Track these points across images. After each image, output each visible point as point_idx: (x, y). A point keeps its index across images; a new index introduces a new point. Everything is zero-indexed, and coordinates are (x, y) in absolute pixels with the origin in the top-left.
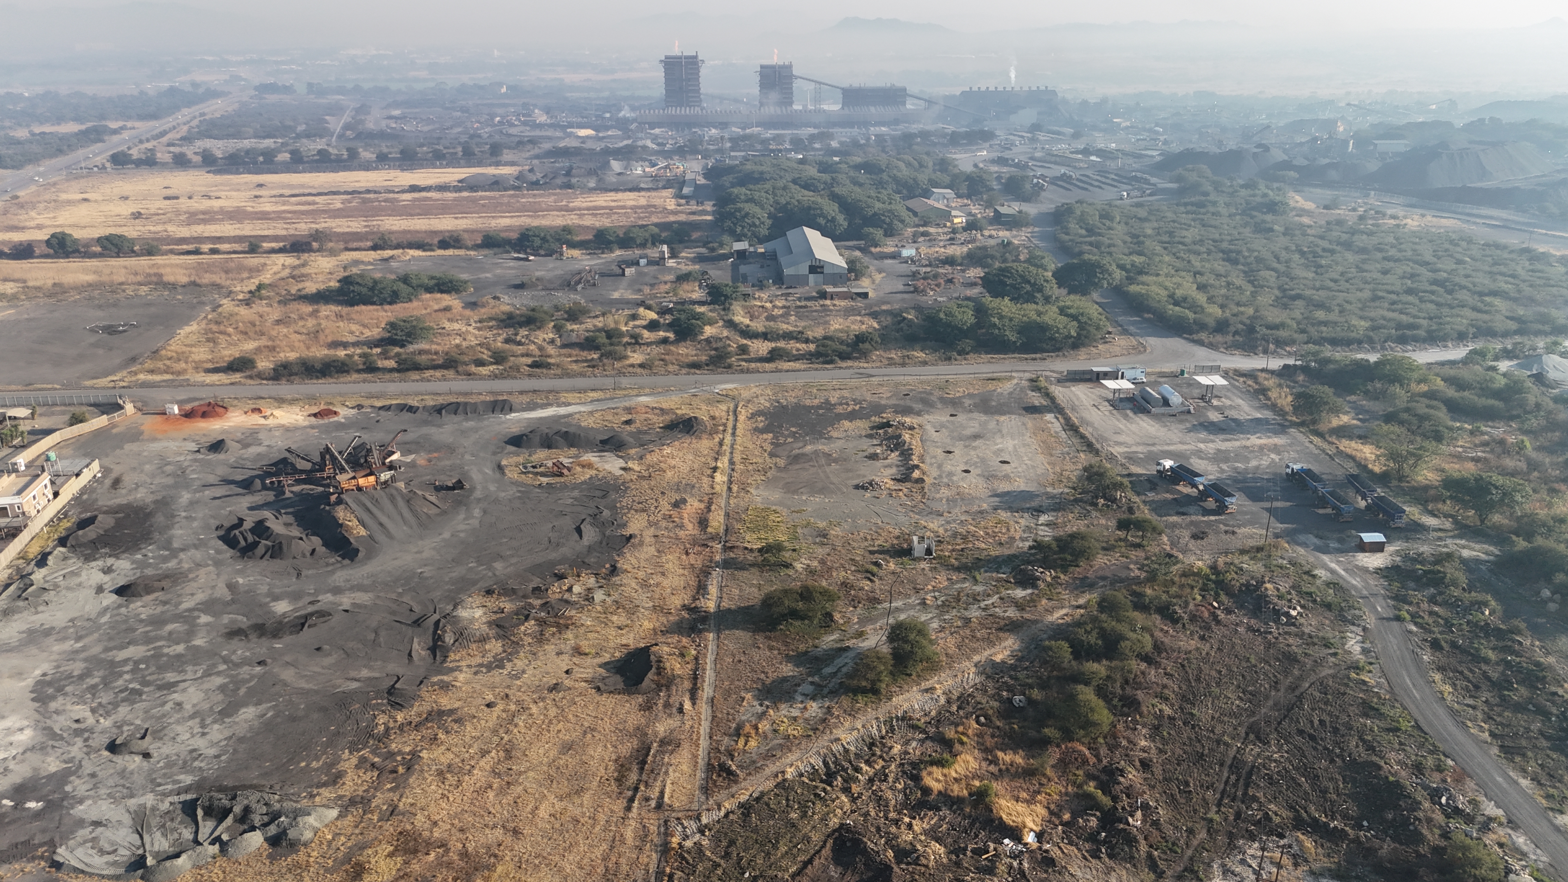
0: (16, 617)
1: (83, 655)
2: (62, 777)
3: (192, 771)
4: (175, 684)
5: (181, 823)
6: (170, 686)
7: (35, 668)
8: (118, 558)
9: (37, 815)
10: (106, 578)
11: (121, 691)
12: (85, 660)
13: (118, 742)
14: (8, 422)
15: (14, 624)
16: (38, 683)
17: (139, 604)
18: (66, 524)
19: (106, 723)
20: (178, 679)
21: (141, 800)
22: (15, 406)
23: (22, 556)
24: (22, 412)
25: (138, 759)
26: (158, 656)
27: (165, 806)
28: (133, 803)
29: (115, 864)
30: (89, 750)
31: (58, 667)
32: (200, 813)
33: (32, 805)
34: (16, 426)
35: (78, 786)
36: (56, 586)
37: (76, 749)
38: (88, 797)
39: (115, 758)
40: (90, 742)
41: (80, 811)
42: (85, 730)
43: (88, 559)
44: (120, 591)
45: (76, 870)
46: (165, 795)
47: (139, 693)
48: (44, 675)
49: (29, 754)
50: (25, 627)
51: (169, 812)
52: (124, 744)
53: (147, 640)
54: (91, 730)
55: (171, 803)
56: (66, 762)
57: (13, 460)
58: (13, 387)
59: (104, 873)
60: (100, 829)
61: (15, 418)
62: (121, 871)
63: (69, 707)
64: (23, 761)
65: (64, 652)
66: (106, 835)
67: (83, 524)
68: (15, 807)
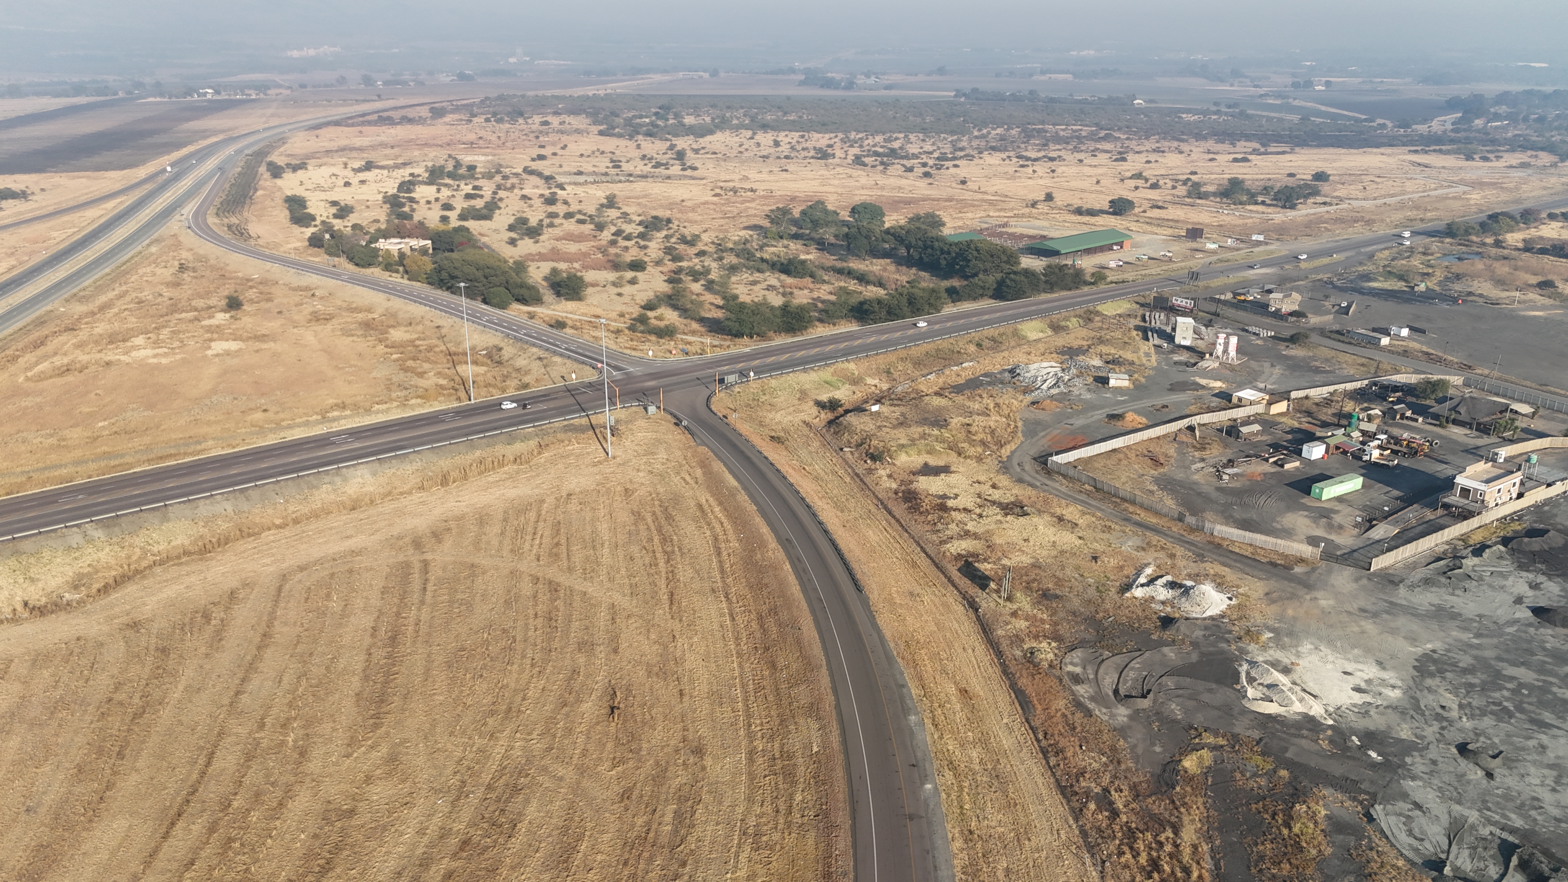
0: (1433, 589)
1: (1475, 652)
2: (1408, 748)
3: (1526, 817)
4: (1549, 726)
5: (1491, 856)
6: (1543, 725)
7: (1429, 641)
8: (1550, 579)
9: (1374, 765)
10: (1530, 593)
11: (1494, 703)
12: (1476, 658)
13: (1470, 747)
14: (1508, 414)
15: (1429, 595)
16: (1425, 655)
17: (1550, 632)
18: (1516, 526)
19: (1467, 723)
20: (1555, 723)
21: (1466, 812)
22: (1521, 401)
23: (1464, 538)
24: (1524, 409)
25: (1480, 773)
26: (1544, 689)
27: (1485, 831)
28: (1457, 808)
29: (1416, 850)
30: (1441, 739)
31: (1448, 651)
32: (1515, 861)
33: (1373, 755)
34: (1513, 420)
35: (1417, 763)
36: (1481, 579)
37: (1431, 731)
38: (1421, 779)
39: (1460, 760)
40: (1445, 732)
41: (1409, 785)
42: (1446, 719)
43: (1522, 567)
44: (1539, 611)
45: (1382, 832)
46: (1489, 821)
47: (1511, 715)
48: (1434, 651)
49: (1390, 711)
50: (1436, 601)
51: (1485, 839)
52: (1475, 753)
53: (1541, 670)
54: (1451, 722)
55: (1491, 833)
56: (1417, 737)
57: (1496, 450)
58: (1528, 383)
59: (1404, 852)
60: (1418, 813)
61: (1516, 412)
62: (1419, 861)
63: (1441, 691)
64: (1383, 714)
65: (1461, 641)
66: (1420, 821)
67: (1532, 533)
68: (1360, 748)
